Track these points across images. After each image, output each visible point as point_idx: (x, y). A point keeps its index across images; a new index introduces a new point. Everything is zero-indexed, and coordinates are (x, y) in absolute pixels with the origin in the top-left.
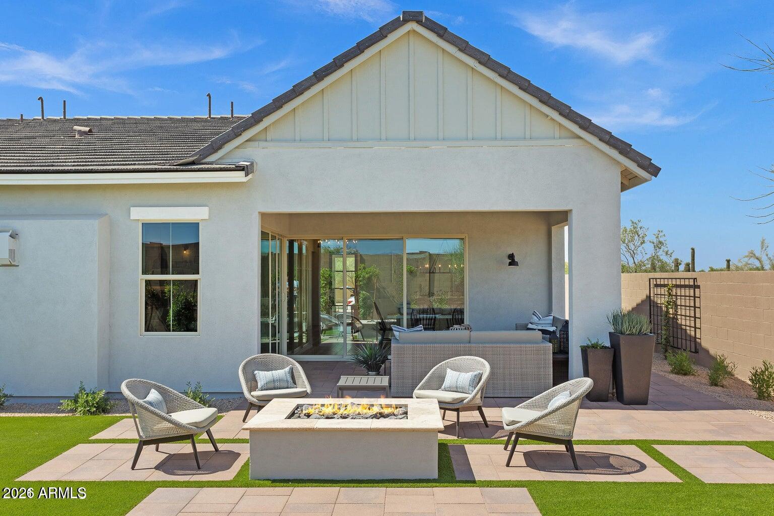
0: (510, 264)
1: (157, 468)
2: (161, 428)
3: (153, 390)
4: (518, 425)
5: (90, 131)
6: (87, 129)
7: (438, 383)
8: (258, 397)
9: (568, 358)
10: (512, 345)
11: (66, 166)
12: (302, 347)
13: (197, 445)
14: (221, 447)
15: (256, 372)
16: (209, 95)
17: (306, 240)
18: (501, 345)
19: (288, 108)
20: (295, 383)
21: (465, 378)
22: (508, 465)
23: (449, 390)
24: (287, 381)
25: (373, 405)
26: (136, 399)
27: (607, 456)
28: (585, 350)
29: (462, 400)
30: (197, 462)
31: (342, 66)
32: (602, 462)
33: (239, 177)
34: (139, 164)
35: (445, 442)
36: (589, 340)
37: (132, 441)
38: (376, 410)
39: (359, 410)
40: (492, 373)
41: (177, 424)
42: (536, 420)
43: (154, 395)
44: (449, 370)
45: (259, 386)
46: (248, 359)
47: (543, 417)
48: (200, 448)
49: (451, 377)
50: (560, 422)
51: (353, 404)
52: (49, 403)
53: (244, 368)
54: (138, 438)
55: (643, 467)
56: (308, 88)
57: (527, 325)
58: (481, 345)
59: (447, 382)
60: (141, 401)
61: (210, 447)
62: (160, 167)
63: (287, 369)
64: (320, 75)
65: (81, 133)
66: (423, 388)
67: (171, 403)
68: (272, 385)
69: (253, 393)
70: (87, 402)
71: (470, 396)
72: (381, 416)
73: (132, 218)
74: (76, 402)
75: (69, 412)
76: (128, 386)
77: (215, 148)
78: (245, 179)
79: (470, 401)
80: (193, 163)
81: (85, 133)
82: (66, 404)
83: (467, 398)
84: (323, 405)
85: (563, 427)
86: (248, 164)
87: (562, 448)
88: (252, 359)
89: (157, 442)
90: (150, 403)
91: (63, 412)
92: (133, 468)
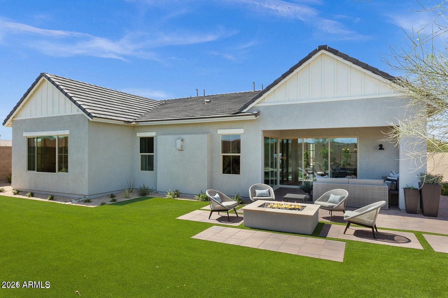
0: (380, 149)
1: (217, 220)
2: (218, 206)
3: (217, 194)
4: (348, 218)
5: (210, 101)
6: (209, 100)
7: (326, 199)
8: (254, 199)
9: (399, 193)
10: (368, 186)
11: (198, 116)
12: (288, 182)
13: (229, 214)
14: (239, 215)
15: (256, 190)
16: (254, 83)
17: (285, 139)
18: (363, 185)
19: (272, 90)
20: (270, 195)
21: (338, 197)
22: (344, 233)
23: (331, 202)
24: (267, 194)
25: (292, 205)
26: (210, 196)
27: (394, 236)
28: (405, 189)
29: (333, 206)
30: (229, 219)
31: (293, 71)
32: (391, 238)
33: (253, 117)
34: (220, 114)
35: (324, 222)
36: (407, 185)
37: (209, 210)
38: (293, 207)
39: (286, 206)
40: (349, 196)
41: (222, 206)
42: (356, 216)
43: (217, 196)
44: (331, 194)
45: (257, 196)
46: (253, 185)
47: (360, 215)
48: (230, 215)
49: (332, 197)
50: (368, 218)
51: (285, 204)
52: (191, 196)
53: (251, 188)
54: (211, 209)
55: (409, 241)
56: (280, 81)
57: (387, 177)
58: (353, 185)
59: (330, 199)
60: (211, 197)
61: (235, 215)
62: (227, 115)
63: (267, 190)
64: (284, 76)
65: (207, 102)
66: (319, 201)
67: (222, 199)
68: (261, 195)
69: (253, 198)
70: (203, 197)
71: (337, 205)
72: (294, 209)
73: (218, 133)
74: (199, 196)
75: (197, 200)
76: (208, 192)
77: (245, 107)
78: (255, 118)
79: (336, 207)
80: (238, 113)
81: (208, 102)
82: (197, 197)
83: (335, 206)
84: (274, 204)
85: (369, 220)
86: (256, 112)
87: (371, 229)
88: (256, 185)
89: (219, 211)
90: (215, 198)
91: (196, 199)
92: (209, 219)
